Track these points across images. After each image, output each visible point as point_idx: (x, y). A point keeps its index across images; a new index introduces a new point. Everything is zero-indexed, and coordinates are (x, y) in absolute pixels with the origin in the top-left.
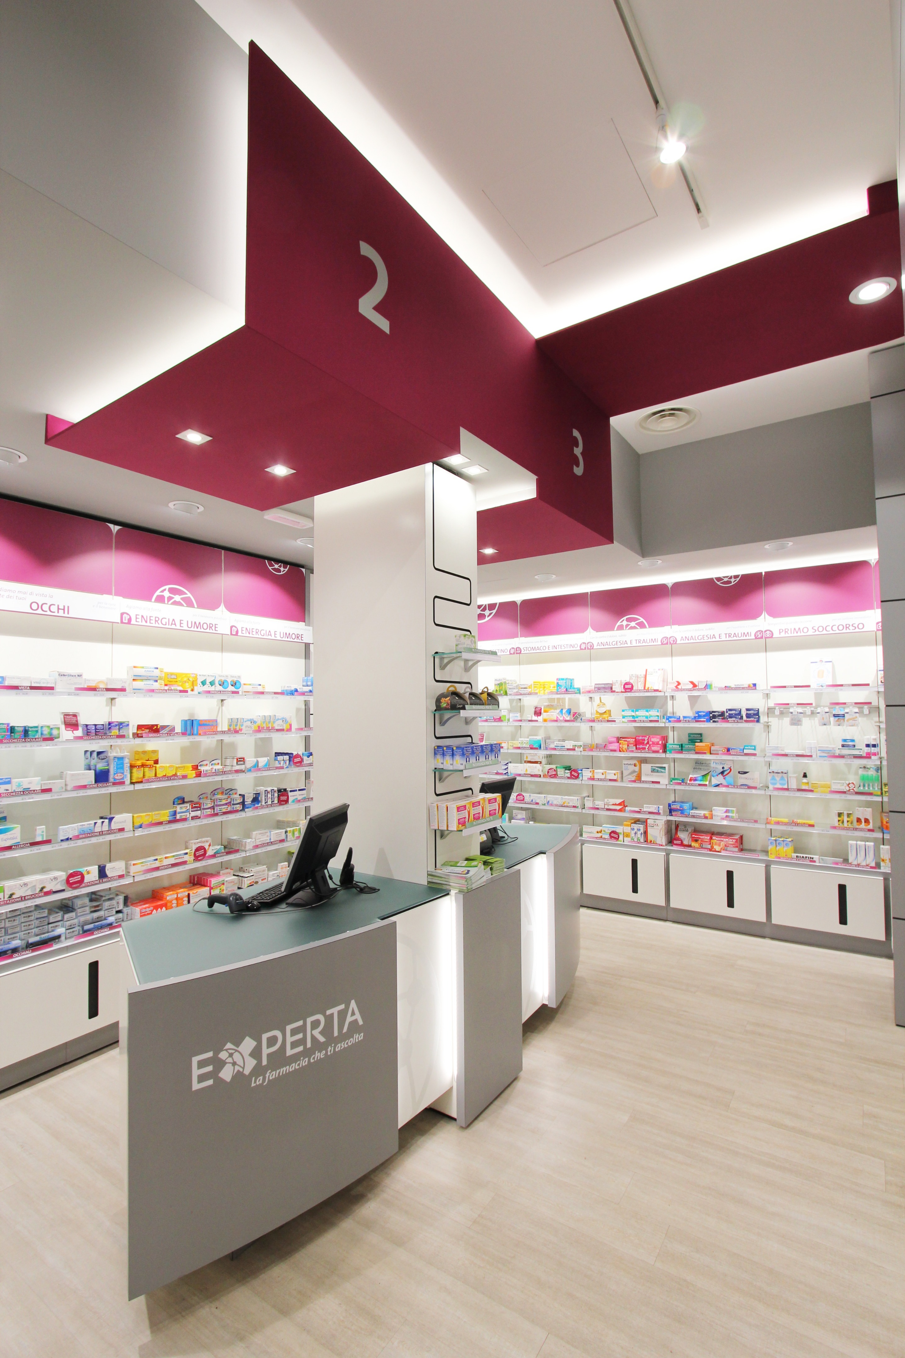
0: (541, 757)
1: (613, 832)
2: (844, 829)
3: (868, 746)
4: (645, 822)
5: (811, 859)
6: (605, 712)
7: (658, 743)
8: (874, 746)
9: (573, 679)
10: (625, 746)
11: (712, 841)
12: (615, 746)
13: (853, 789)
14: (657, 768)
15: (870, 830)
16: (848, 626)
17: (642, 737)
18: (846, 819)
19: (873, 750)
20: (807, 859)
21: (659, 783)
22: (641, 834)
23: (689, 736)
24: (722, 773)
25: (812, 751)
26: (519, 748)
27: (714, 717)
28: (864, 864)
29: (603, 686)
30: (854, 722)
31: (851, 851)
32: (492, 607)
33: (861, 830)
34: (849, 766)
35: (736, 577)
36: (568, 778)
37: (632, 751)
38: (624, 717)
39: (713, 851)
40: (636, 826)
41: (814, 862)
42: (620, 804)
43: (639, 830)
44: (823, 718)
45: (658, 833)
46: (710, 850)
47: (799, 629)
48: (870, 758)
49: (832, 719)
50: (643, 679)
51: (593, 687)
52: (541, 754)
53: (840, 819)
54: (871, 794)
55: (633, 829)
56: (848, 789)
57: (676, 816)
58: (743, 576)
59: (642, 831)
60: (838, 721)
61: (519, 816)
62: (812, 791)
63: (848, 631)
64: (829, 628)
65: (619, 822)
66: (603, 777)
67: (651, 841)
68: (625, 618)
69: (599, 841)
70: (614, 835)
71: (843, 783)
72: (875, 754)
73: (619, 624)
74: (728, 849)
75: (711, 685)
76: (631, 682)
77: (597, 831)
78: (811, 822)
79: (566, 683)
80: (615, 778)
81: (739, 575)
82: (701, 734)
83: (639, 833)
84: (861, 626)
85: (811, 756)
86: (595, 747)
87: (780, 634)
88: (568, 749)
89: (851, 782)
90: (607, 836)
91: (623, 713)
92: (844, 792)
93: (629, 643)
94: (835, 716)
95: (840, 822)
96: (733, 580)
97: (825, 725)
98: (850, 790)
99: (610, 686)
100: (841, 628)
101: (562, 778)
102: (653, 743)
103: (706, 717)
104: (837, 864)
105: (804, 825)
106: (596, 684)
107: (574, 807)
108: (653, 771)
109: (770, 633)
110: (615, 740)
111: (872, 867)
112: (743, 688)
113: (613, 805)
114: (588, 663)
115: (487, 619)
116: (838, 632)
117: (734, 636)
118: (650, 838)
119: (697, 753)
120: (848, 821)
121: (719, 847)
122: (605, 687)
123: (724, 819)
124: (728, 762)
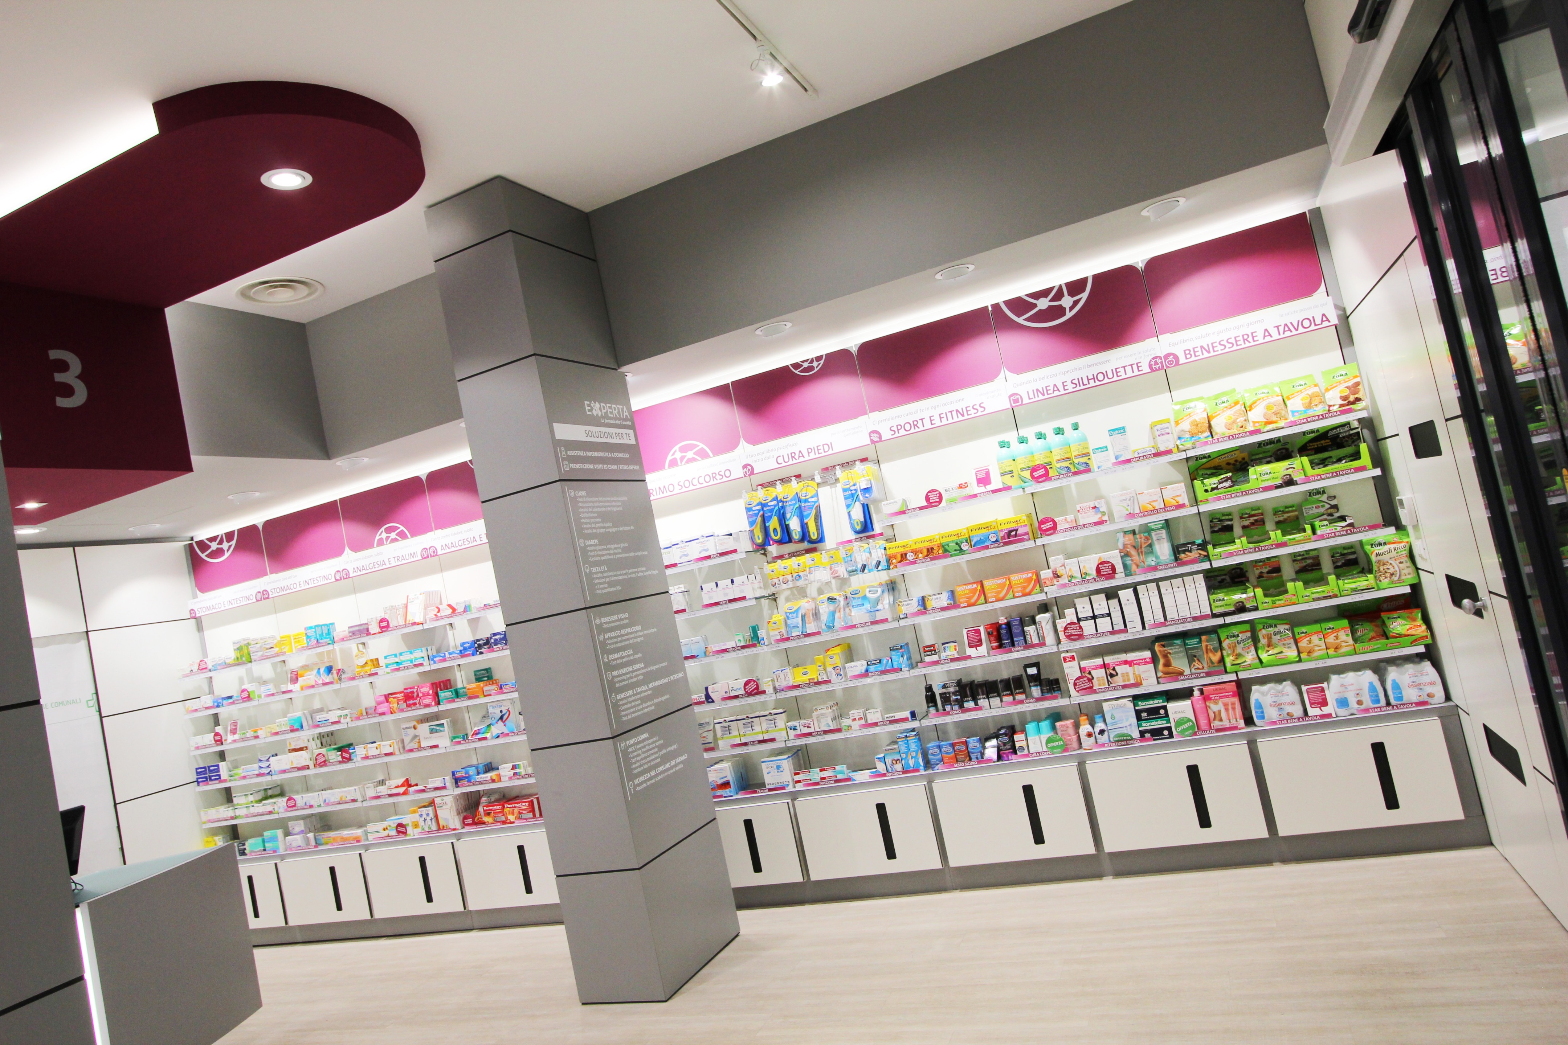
0: (306, 741)
1: (400, 825)
4: (432, 803)
6: (366, 663)
7: (428, 694)
9: (333, 624)
10: (395, 705)
11: (505, 810)
12: (383, 708)
14: (435, 727)
17: (411, 688)
21: (437, 746)
22: (431, 820)
24: (501, 718)
26: (277, 733)
27: (480, 646)
29: (357, 628)
32: (229, 536)
36: (340, 762)
37: (402, 710)
38: (387, 666)
39: (508, 823)
40: (424, 811)
42: (402, 785)
43: (429, 815)
45: (450, 816)
46: (504, 822)
50: (402, 611)
51: (347, 632)
52: (305, 736)
55: (421, 816)
57: (463, 786)
59: (432, 815)
61: (297, 829)
65: (406, 808)
66: (377, 752)
67: (444, 827)
68: (383, 529)
69: (386, 841)
70: (401, 829)
73: (378, 537)
74: (521, 817)
75: (470, 606)
76: (387, 617)
77: (382, 828)
79: (315, 632)
80: (389, 750)
82: (487, 670)
83: (428, 818)
86: (364, 714)
88: (333, 723)
90: (394, 833)
91: (386, 661)
93: (387, 562)
99: (366, 627)
101: (333, 764)
102: (424, 695)
103: (472, 649)
106: (349, 628)
107: (354, 801)
108: (432, 731)
110: (383, 698)
113: (396, 787)
115: (227, 555)
118: (442, 823)
119: (470, 698)
121: (511, 818)
122: (359, 631)
123: (510, 778)
124: (505, 703)
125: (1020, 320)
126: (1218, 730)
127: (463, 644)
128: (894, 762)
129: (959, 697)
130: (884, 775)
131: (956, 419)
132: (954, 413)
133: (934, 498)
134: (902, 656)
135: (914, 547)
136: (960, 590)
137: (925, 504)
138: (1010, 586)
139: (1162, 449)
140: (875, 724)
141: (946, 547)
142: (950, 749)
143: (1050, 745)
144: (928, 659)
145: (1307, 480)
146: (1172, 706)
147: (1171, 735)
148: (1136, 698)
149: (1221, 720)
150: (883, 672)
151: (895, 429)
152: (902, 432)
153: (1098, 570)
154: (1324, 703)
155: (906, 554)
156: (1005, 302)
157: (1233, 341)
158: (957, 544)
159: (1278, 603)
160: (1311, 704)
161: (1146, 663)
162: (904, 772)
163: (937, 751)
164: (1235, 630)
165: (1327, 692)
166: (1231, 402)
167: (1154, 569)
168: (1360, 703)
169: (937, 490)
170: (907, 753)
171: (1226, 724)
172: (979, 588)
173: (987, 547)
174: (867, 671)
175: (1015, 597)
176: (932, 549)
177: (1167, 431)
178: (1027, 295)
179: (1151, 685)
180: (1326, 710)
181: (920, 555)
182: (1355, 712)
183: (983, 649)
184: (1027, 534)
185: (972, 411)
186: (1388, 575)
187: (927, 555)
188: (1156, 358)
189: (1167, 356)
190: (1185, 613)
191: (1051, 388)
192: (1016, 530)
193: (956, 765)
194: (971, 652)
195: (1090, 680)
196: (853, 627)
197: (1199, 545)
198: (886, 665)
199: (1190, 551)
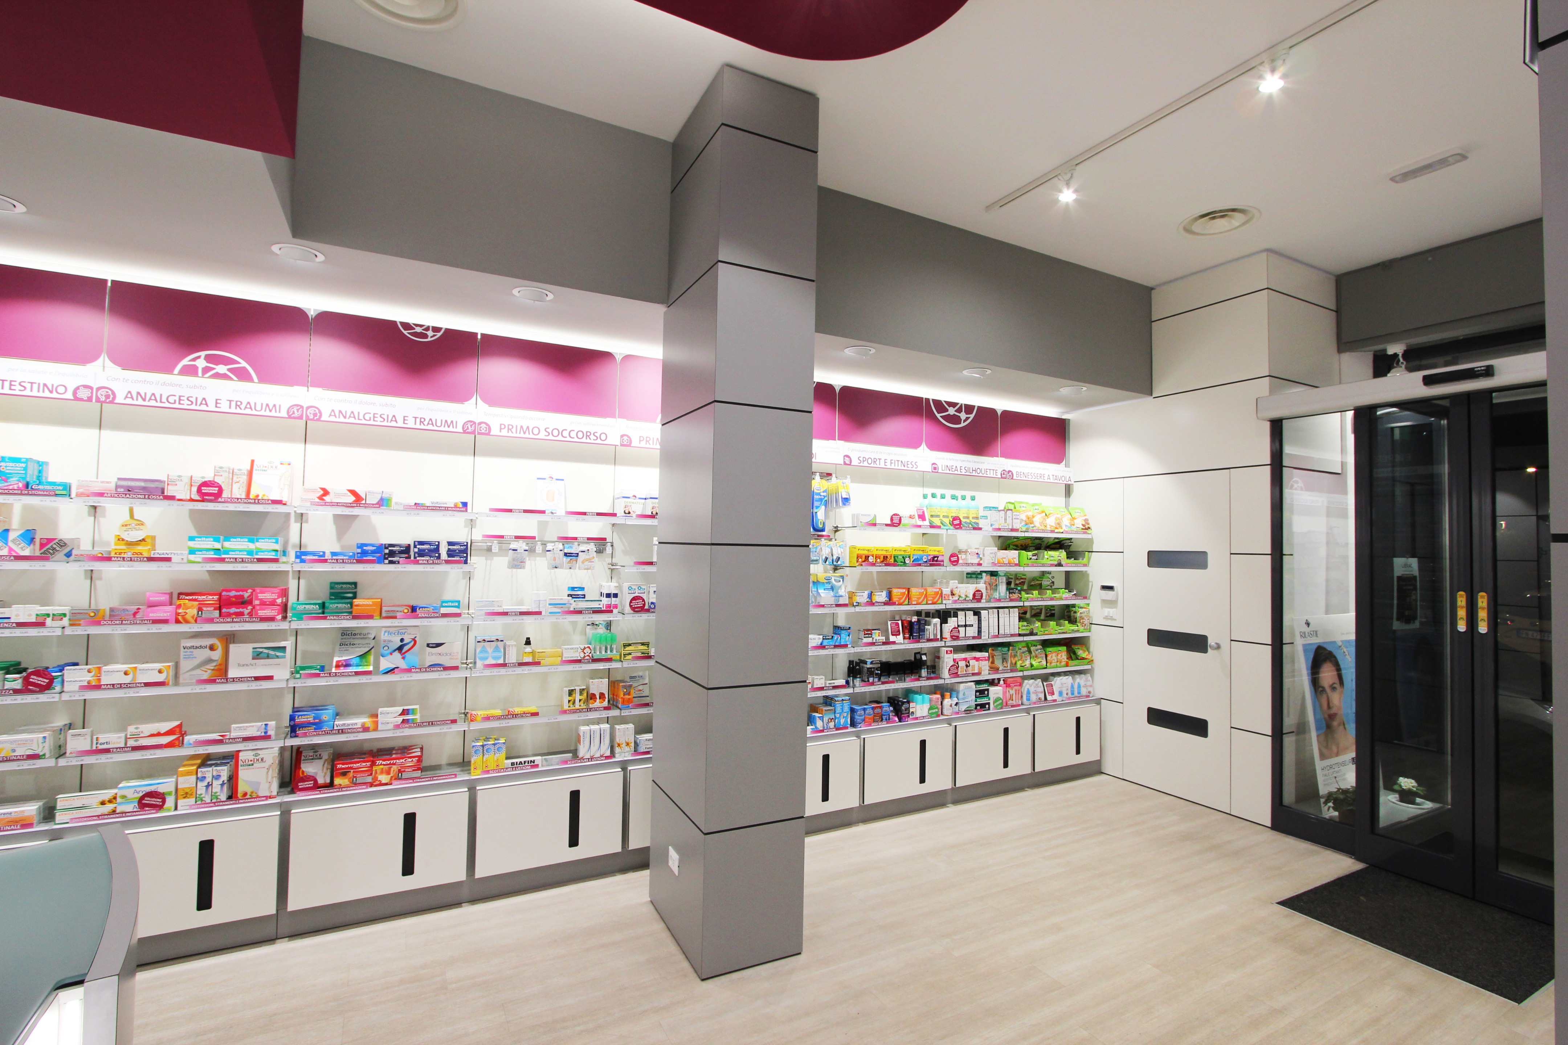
1: (147, 795)
2: (575, 711)
3: (608, 595)
4: (233, 757)
5: (532, 764)
6: (144, 540)
7: (273, 603)
8: (616, 595)
9: (47, 463)
10: (194, 612)
11: (375, 768)
12: (166, 611)
13: (589, 656)
14: (266, 651)
15: (606, 708)
16: (588, 434)
17: (237, 591)
18: (578, 697)
19: (614, 601)
20: (526, 764)
21: (270, 678)
22: (222, 785)
23: (331, 588)
24: (400, 649)
25: (541, 606)
27: (392, 554)
28: (598, 755)
29: (142, 484)
30: (590, 563)
31: (583, 741)
33: (596, 709)
34: (574, 624)
35: (436, 329)
36: (16, 691)
37: (211, 621)
38: (192, 552)
39: (376, 786)
40: (208, 772)
41: (537, 766)
42: (168, 733)
43: (218, 777)
44: (555, 559)
45: (260, 776)
46: (371, 784)
47: (528, 428)
48: (611, 612)
49: (566, 560)
50: (244, 479)
51: (113, 486)
53: (570, 698)
54: (609, 660)
55: (201, 779)
56: (582, 655)
57: (305, 735)
58: (448, 331)
59: (225, 777)
60: (569, 562)
62: (538, 663)
63: (588, 441)
64: (566, 434)
65: (169, 768)
66: (127, 679)
67: (243, 796)
68: (203, 354)
69: (107, 821)
70: (149, 801)
71: (578, 648)
72: (616, 606)
73: (186, 361)
74: (405, 775)
75: (388, 500)
76: (218, 480)
77: (101, 800)
78: (533, 709)
79: (25, 469)
80: (160, 678)
81: (441, 329)
82: (355, 584)
83: (217, 784)
84: (603, 437)
85: (539, 613)
86: (107, 618)
87: (500, 431)
88: (19, 625)
89: (586, 646)
90: (130, 808)
91: (192, 544)
92: (579, 661)
93: (209, 403)
94: (566, 554)
95: (571, 702)
96: (430, 333)
97: (556, 567)
98: (585, 657)
99: (161, 484)
100: (580, 435)
102: (263, 603)
103: (378, 555)
104: (566, 762)
105: (524, 715)
106: (119, 479)
108: (257, 656)
109: (486, 428)
110: (165, 599)
111: (607, 758)
112: (447, 509)
113: (152, 735)
114: (92, 433)
116: (576, 440)
117: (428, 424)
118: (242, 788)
119: (355, 617)
120: (580, 700)
121: (384, 778)
122: (144, 488)
123: (397, 727)
124: (410, 630)
125: (938, 416)
126: (1013, 706)
127: (361, 546)
128: (830, 720)
129: (879, 672)
130: (822, 731)
131: (900, 468)
132: (900, 462)
133: (896, 521)
134: (849, 636)
135: (875, 553)
136: (896, 592)
137: (889, 522)
138: (926, 596)
139: (1015, 527)
140: (821, 689)
141: (896, 558)
142: (871, 711)
143: (930, 712)
144: (866, 640)
145: (1067, 565)
146: (992, 689)
147: (989, 709)
148: (978, 682)
149: (1012, 700)
150: (836, 646)
151: (861, 459)
152: (866, 464)
153: (974, 595)
154: (1053, 693)
155: (868, 557)
156: (933, 400)
157: (1036, 475)
158: (903, 557)
159: (1046, 632)
160: (1048, 693)
161: (986, 660)
162: (837, 729)
163: (863, 712)
164: (1020, 646)
165: (1054, 687)
166: (1040, 510)
167: (999, 600)
168: (1067, 694)
169: (898, 515)
170: (840, 714)
171: (1014, 703)
172: (907, 593)
173: (920, 565)
174: (821, 644)
175: (927, 604)
176: (887, 557)
177: (1018, 517)
178: (945, 402)
179: (986, 675)
180: (1055, 697)
181: (878, 560)
182: (1064, 699)
183: (901, 637)
184: (943, 561)
185: (910, 466)
186: (1084, 625)
187: (883, 561)
188: (1004, 470)
189: (1009, 471)
190: (1007, 632)
191: (954, 467)
192: (938, 557)
193: (873, 725)
194: (892, 638)
195: (957, 668)
196: (823, 606)
197: (1019, 590)
198: (836, 641)
199: (1015, 593)
